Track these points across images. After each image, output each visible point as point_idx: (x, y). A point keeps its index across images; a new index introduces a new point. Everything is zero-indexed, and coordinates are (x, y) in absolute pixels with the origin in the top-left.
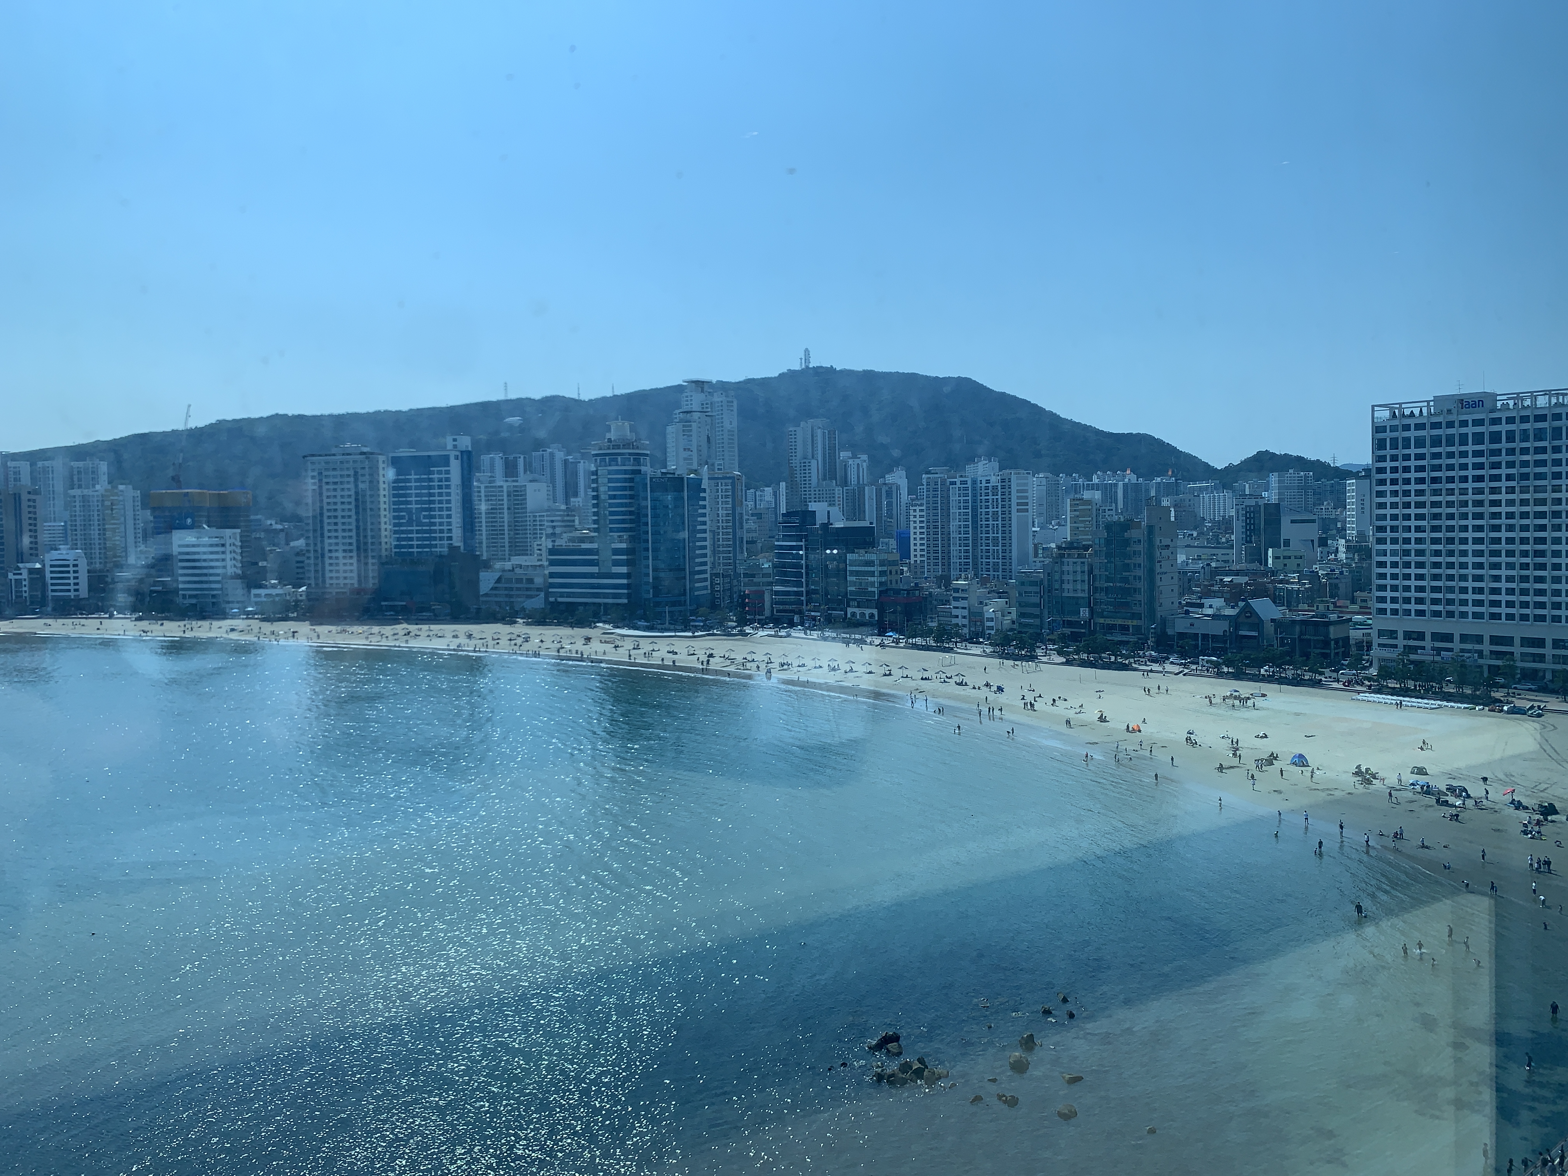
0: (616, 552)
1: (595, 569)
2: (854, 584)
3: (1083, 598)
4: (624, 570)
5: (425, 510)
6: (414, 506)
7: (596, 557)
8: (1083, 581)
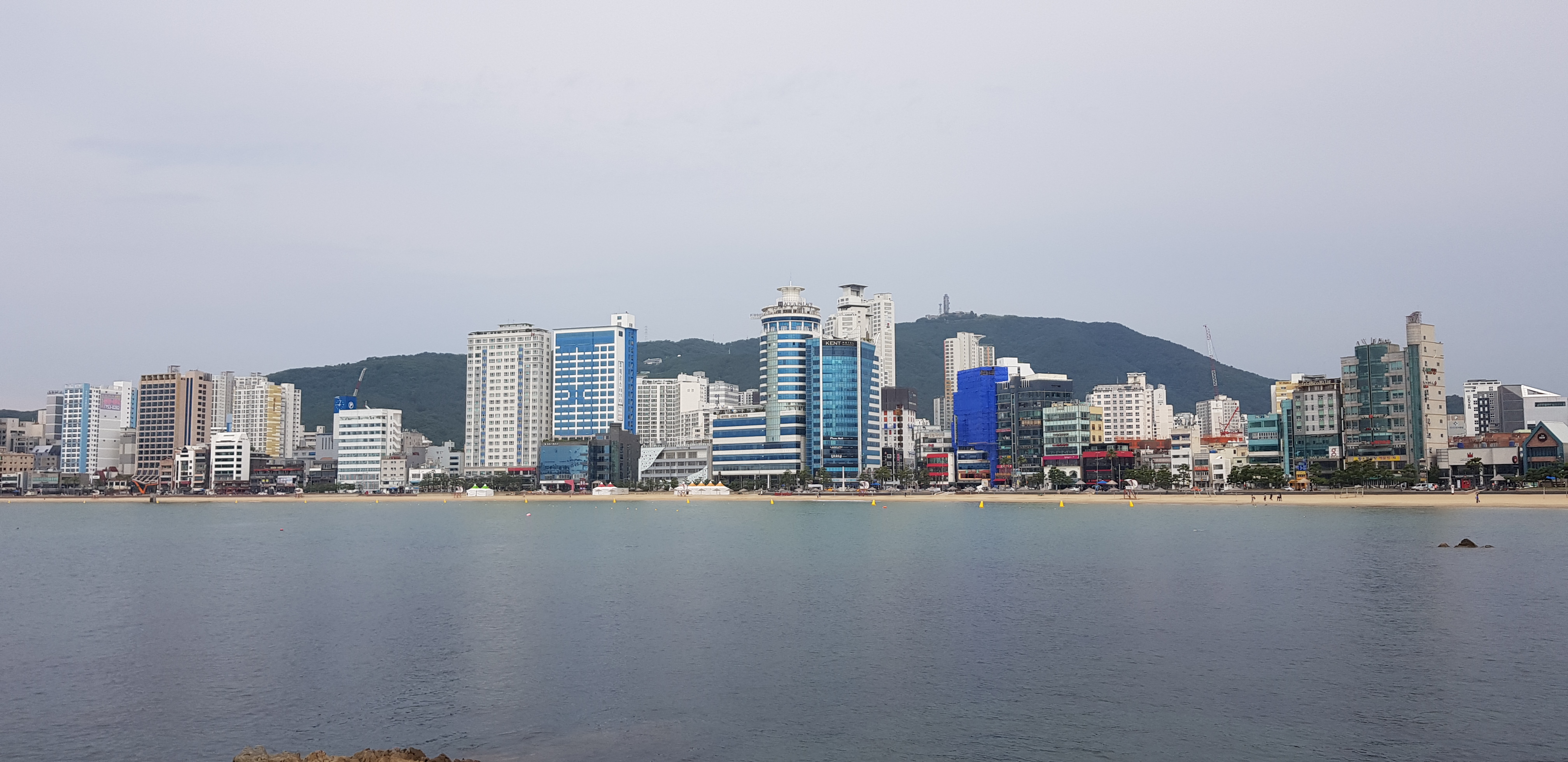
0: (784, 420)
1: (762, 439)
2: (1051, 440)
3: (1332, 435)
4: (794, 438)
5: (588, 387)
6: (577, 383)
7: (764, 426)
8: (1331, 416)
